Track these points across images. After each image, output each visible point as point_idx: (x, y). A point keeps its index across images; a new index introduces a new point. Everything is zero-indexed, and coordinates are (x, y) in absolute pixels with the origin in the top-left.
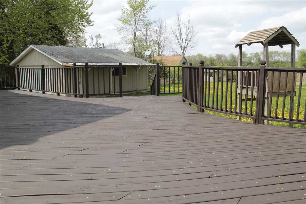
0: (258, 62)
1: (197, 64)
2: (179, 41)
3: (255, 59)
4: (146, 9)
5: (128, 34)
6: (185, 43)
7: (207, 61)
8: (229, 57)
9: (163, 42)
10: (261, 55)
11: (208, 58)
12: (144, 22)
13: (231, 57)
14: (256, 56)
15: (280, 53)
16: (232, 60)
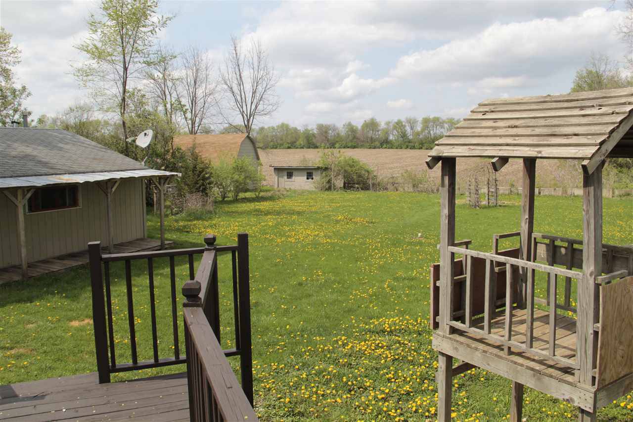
0: (402, 139)
1: (278, 144)
2: (236, 100)
3: (395, 132)
4: (152, 25)
5: (106, 87)
6: (252, 103)
7: (299, 138)
8: (343, 130)
9: (202, 101)
10: (407, 125)
11: (302, 132)
12: (147, 58)
13: (347, 130)
14: (397, 127)
15: (444, 122)
16: (350, 136)
